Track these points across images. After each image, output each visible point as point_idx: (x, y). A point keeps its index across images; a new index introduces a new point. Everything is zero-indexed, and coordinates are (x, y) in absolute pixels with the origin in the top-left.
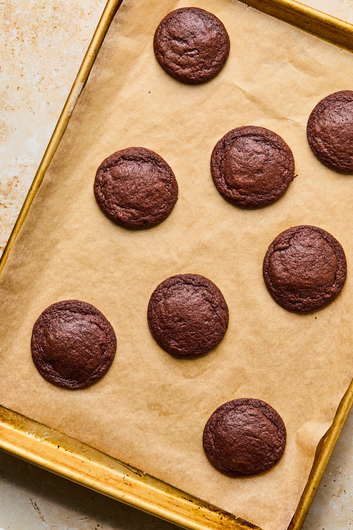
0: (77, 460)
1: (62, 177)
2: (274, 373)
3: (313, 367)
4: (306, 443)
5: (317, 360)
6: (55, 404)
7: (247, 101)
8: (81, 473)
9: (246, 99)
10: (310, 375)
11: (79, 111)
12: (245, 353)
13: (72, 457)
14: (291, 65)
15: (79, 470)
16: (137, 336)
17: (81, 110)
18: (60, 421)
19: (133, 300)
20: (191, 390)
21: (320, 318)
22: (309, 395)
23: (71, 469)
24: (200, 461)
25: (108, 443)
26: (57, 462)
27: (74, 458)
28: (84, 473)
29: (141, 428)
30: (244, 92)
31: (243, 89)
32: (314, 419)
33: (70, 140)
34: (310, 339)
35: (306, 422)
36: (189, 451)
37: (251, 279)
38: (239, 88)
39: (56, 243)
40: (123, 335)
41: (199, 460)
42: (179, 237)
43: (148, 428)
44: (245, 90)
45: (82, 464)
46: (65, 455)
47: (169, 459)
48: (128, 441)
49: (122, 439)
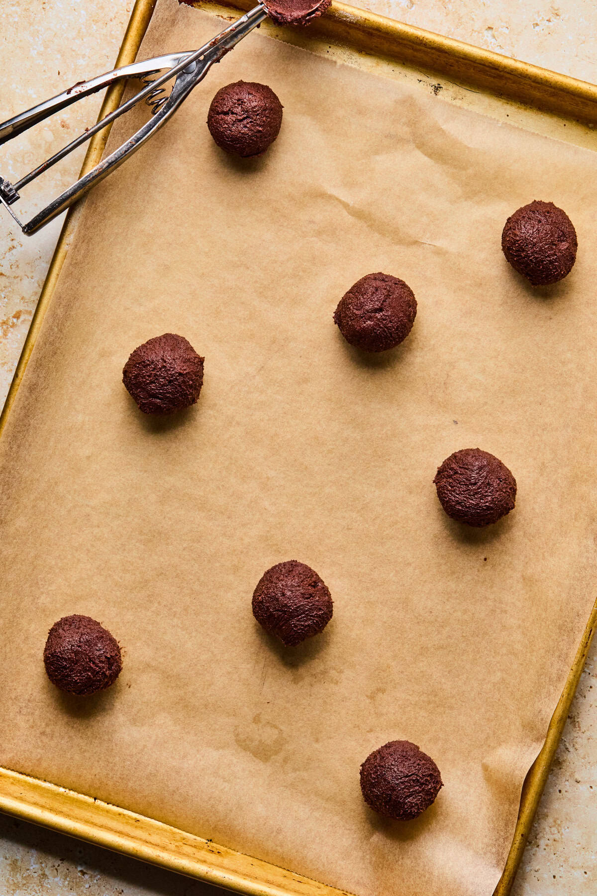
0: (127, 819)
1: (54, 373)
2: (440, 667)
3: (505, 652)
4: (504, 781)
5: (510, 640)
6: (78, 752)
7: (350, 219)
8: (136, 840)
9: (350, 216)
10: (500, 666)
11: (74, 261)
12: (389, 638)
13: (120, 814)
14: (420, 153)
15: (132, 834)
16: (206, 626)
17: (76, 260)
18: (90, 779)
19: (192, 566)
20: (304, 709)
21: (508, 570)
22: (501, 699)
23: (118, 834)
24: (330, 825)
25: (174, 809)
26: (94, 824)
27: (122, 816)
28: (141, 839)
29: (227, 779)
30: (346, 206)
31: (343, 199)
32: (512, 739)
33: (62, 310)
34: (495, 606)
35: (500, 745)
36: (309, 811)
37: (386, 514)
38: (337, 199)
39: (56, 483)
40: (181, 626)
41: (328, 824)
42: (259, 455)
43: (239, 778)
44: (346, 201)
45: (136, 824)
46: (108, 811)
47: (278, 827)
48: (207, 803)
49: (196, 799)
